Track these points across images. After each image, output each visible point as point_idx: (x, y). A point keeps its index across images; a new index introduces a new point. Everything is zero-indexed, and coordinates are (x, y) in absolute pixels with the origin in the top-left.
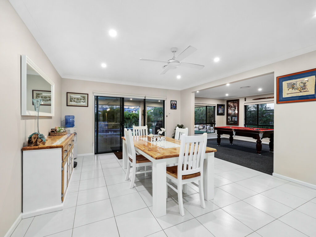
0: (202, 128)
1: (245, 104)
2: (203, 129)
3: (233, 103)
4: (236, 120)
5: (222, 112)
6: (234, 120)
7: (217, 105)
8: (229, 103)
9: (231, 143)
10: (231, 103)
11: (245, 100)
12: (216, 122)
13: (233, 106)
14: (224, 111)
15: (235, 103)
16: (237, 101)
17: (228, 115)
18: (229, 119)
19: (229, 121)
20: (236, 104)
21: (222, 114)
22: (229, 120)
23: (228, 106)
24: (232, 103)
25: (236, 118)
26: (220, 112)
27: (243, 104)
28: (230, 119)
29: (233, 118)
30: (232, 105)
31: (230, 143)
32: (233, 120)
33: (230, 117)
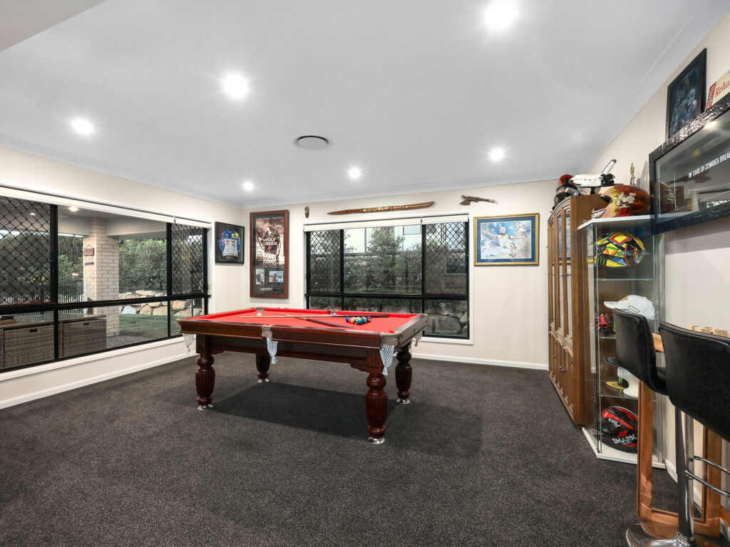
0: (184, 306)
1: (308, 229)
2: (185, 309)
3: (271, 222)
4: (281, 280)
5: (236, 253)
6: (275, 280)
7: (218, 225)
8: (259, 223)
9: (263, 376)
10: (265, 222)
11: (307, 215)
12: (213, 291)
13: (270, 233)
14: (241, 248)
15: (278, 222)
16: (281, 217)
17: (255, 262)
18: (259, 276)
19: (257, 283)
20: (279, 228)
21: (236, 260)
22: (259, 281)
23: (255, 232)
24: (268, 224)
25: (281, 273)
26: (226, 252)
27: (302, 226)
28: (262, 276)
29: (272, 273)
30: (268, 229)
31: (260, 377)
32: (271, 280)
33: (263, 271)
